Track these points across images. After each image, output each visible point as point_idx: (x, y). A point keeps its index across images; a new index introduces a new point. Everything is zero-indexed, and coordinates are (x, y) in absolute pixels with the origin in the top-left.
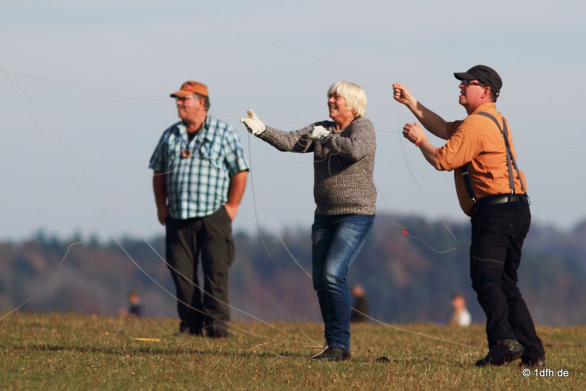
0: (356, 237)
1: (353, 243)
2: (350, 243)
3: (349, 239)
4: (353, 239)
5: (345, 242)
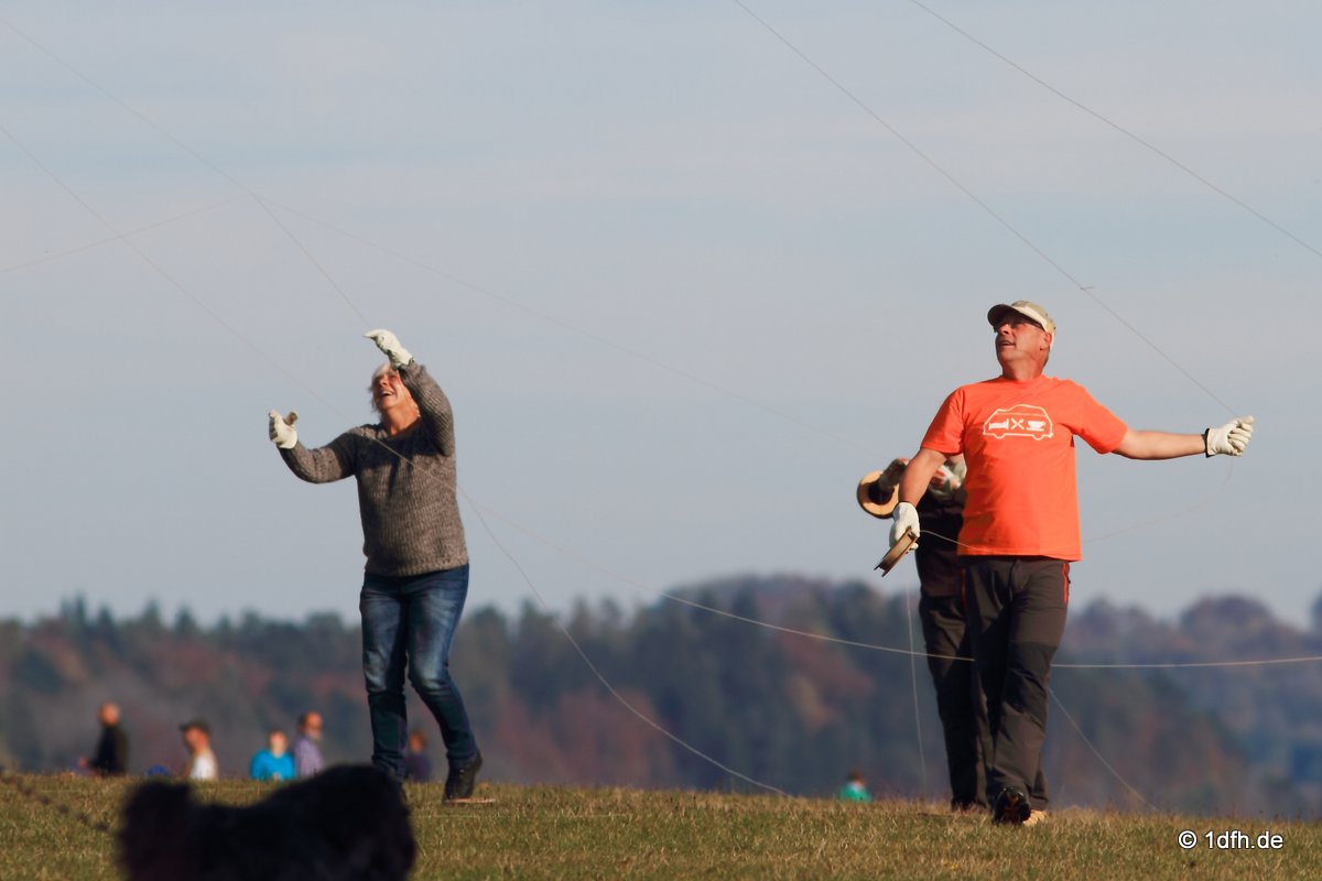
0: (452, 610)
1: (449, 620)
2: (445, 623)
3: (442, 616)
4: (447, 613)
5: (438, 623)
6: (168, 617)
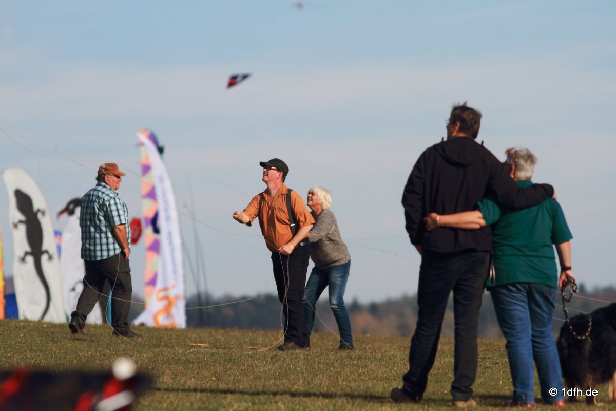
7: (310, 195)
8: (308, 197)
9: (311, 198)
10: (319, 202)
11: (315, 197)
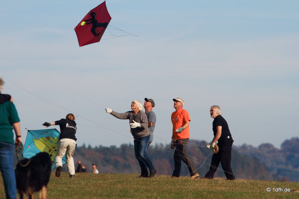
6: (87, 146)
7: (133, 104)
8: (132, 105)
9: (133, 105)
10: (137, 107)
11: (135, 105)
